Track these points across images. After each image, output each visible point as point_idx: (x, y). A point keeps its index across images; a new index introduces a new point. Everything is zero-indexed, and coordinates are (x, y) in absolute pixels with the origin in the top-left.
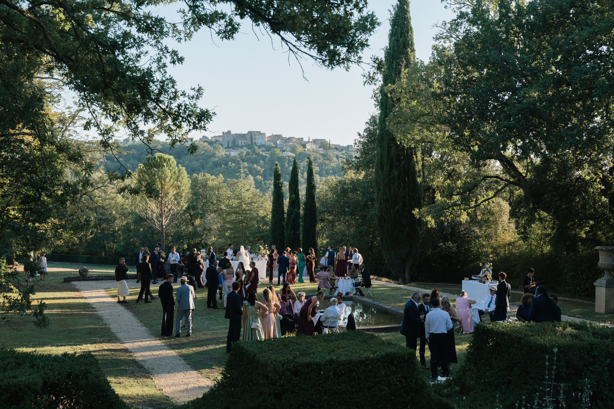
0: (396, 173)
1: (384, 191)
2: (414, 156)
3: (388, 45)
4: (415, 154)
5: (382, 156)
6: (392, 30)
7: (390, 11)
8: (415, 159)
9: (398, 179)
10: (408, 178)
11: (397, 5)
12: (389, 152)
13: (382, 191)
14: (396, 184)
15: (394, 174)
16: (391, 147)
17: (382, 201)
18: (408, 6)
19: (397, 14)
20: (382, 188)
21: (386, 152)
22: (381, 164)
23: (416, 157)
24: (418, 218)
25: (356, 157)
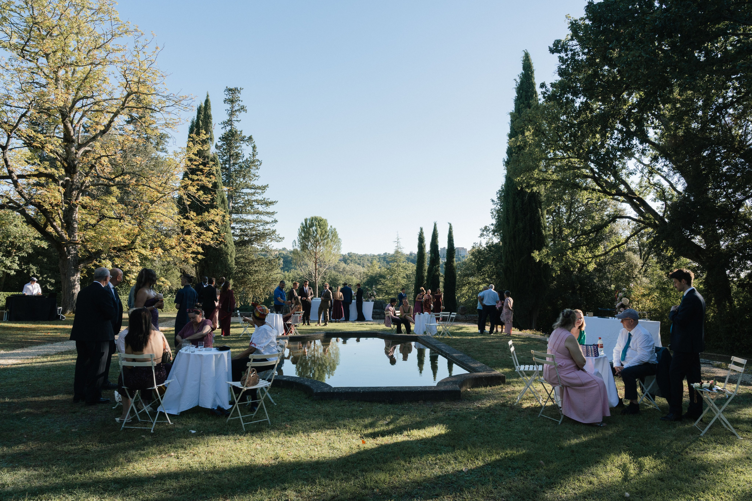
0: (521, 225)
1: (510, 243)
2: (539, 210)
3: (514, 109)
5: (508, 211)
6: (518, 97)
7: (515, 80)
8: (540, 212)
11: (522, 73)
13: (508, 244)
14: (521, 236)
15: (519, 226)
16: (517, 201)
18: (532, 72)
19: (522, 82)
22: (508, 219)
24: (538, 260)
25: (492, 224)
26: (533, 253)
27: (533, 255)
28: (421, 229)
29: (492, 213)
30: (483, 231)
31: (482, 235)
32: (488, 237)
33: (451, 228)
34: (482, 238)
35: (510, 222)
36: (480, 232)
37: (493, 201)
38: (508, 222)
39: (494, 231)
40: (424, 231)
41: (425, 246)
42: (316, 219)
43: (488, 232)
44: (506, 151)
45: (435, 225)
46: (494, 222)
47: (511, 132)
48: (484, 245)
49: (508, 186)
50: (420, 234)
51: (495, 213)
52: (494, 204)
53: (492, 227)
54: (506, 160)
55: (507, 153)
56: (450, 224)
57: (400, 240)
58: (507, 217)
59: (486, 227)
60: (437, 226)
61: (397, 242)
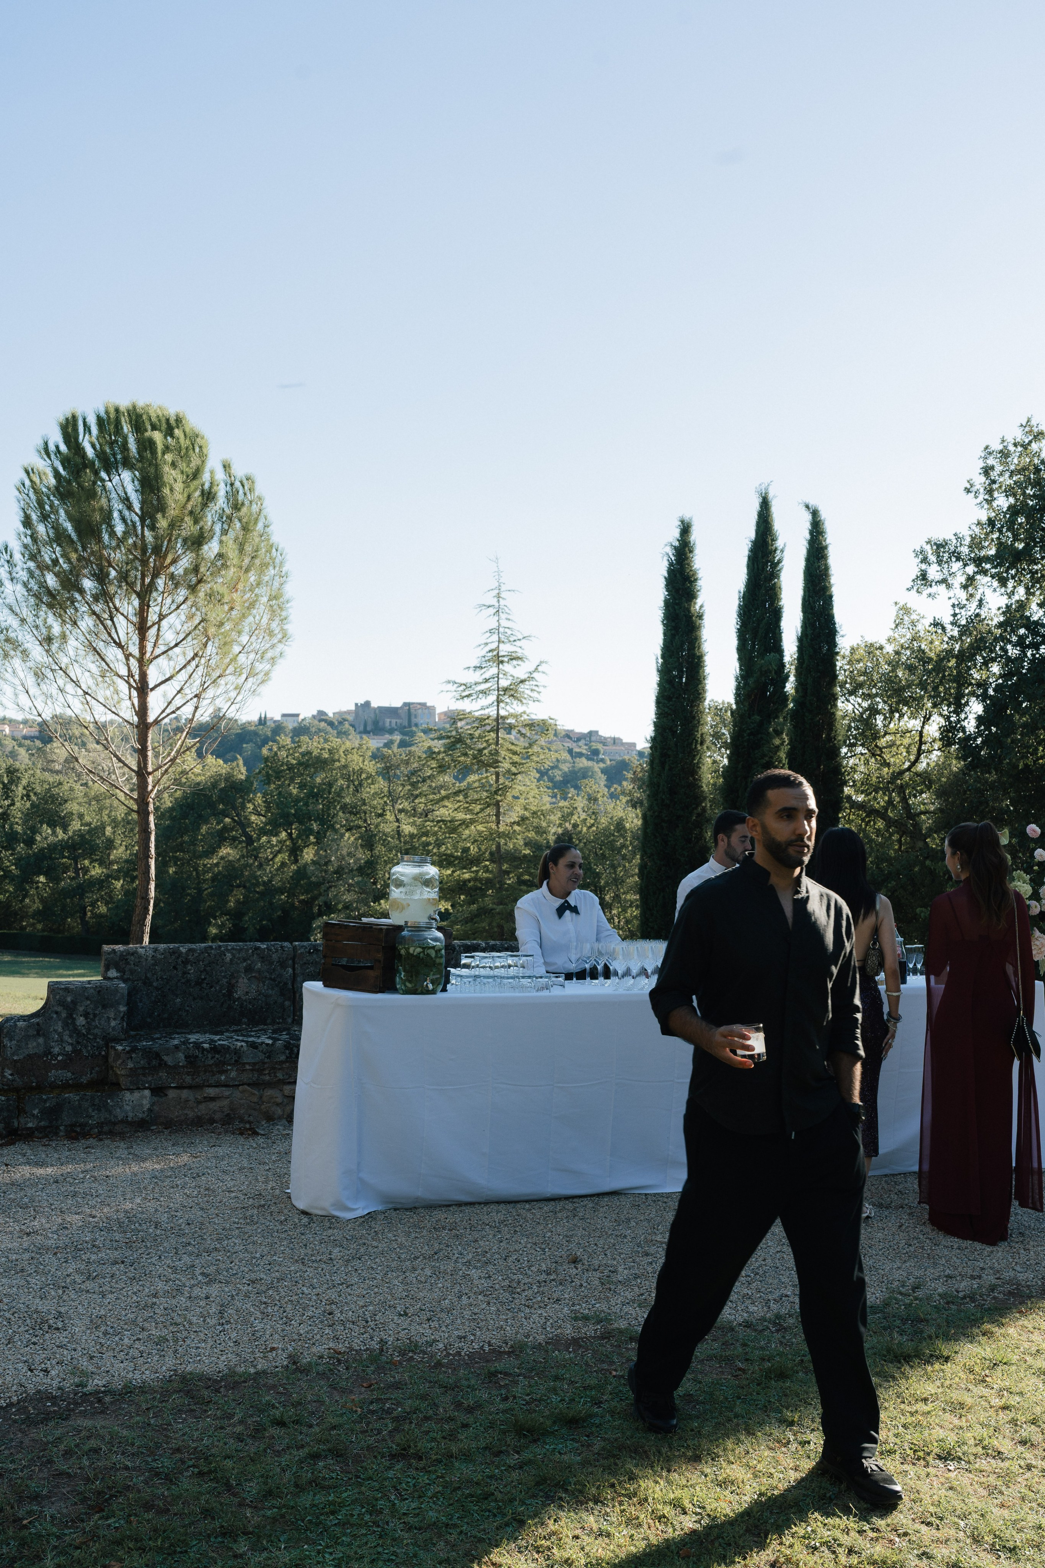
28: (685, 529)
30: (927, 561)
31: (920, 580)
36: (912, 567)
42: (137, 419)
43: (951, 567)
50: (676, 554)
56: (815, 513)
57: (509, 600)
59: (944, 544)
61: (497, 604)
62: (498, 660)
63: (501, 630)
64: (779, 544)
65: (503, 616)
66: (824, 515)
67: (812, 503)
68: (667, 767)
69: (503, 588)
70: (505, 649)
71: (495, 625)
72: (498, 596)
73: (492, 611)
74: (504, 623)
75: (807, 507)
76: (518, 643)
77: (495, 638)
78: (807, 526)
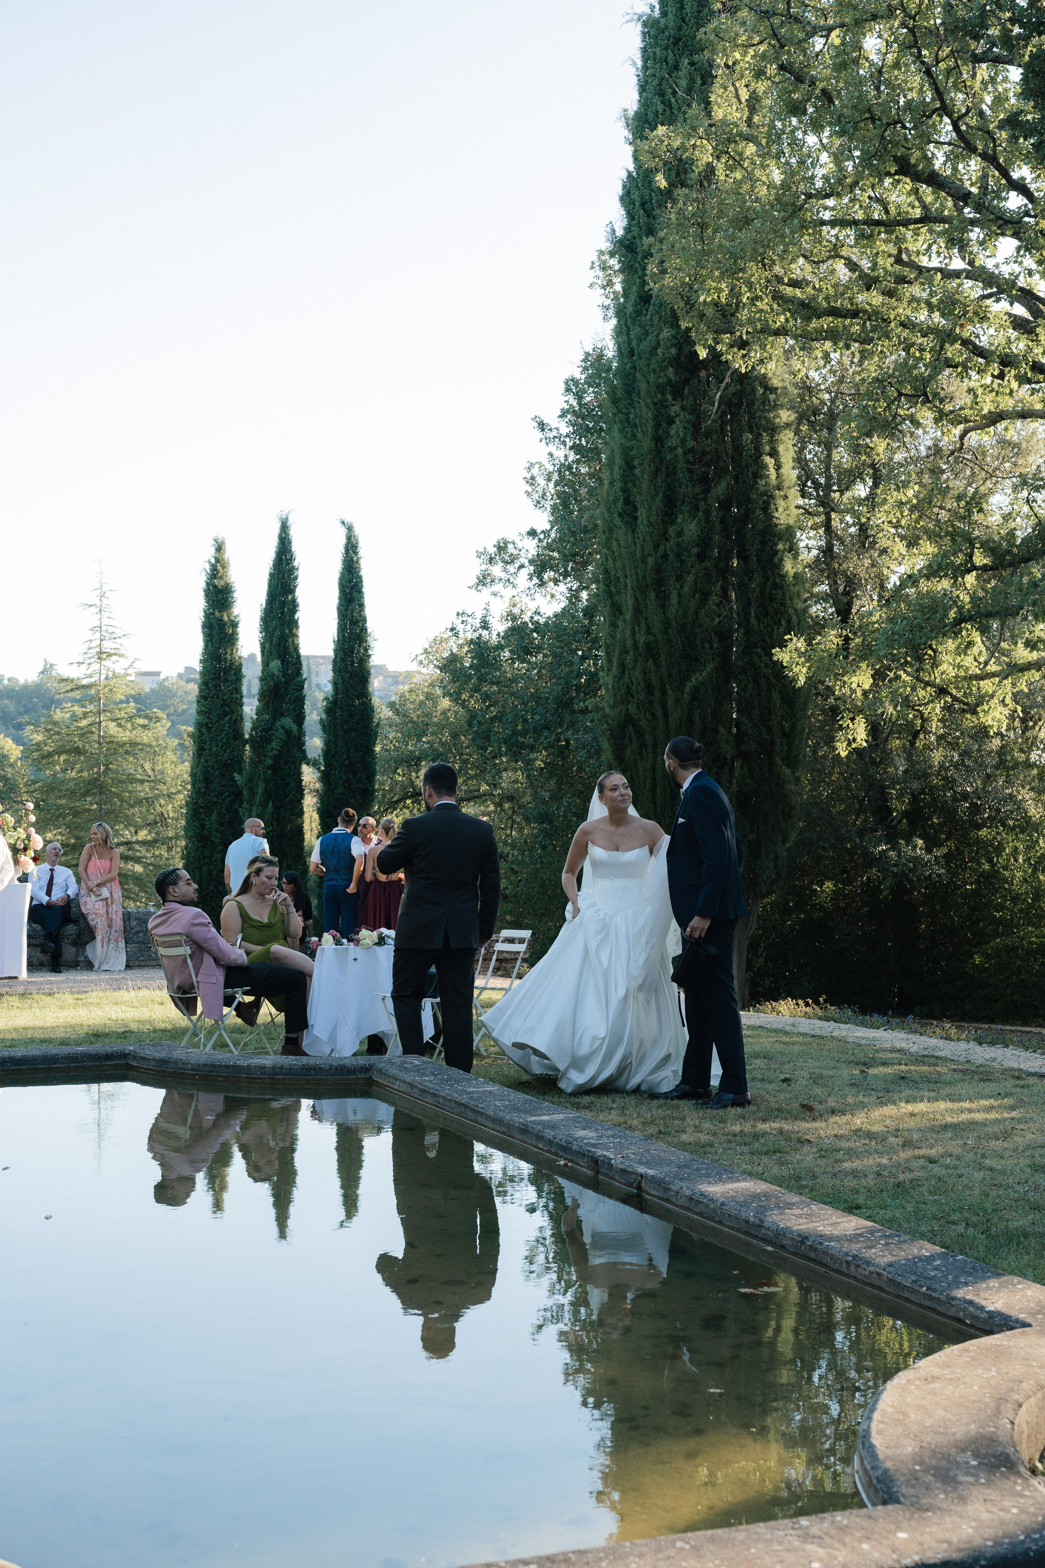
0: (692, 528)
1: (637, 611)
2: (769, 461)
4: (774, 453)
5: (629, 466)
9: (701, 557)
10: (743, 558)
12: (659, 440)
13: (628, 615)
14: (690, 579)
15: (680, 534)
16: (671, 422)
17: (629, 658)
20: (628, 601)
21: (647, 443)
22: (627, 501)
23: (778, 467)
24: (802, 681)
25: (532, 533)
26: (783, 645)
27: (782, 656)
28: (219, 548)
29: (532, 481)
30: (491, 560)
31: (484, 580)
32: (509, 592)
33: (351, 548)
34: (486, 591)
35: (642, 513)
36: (477, 567)
37: (542, 426)
38: (629, 515)
39: (541, 565)
40: (229, 554)
41: (235, 625)
43: (512, 569)
44: (619, 190)
45: (284, 528)
46: (542, 520)
47: (645, 104)
48: (499, 627)
49: (632, 353)
50: (214, 569)
51: (541, 481)
52: (548, 441)
53: (531, 547)
54: (620, 232)
55: (626, 199)
56: (350, 529)
57: (110, 599)
58: (624, 490)
59: (502, 547)
60: (294, 534)
61: (99, 603)
62: (101, 655)
63: (104, 628)
64: (296, 564)
65: (105, 615)
66: (357, 531)
67: (347, 520)
68: (203, 760)
69: (105, 589)
70: (108, 646)
71: (97, 623)
72: (102, 596)
73: (96, 610)
74: (105, 621)
75: (343, 523)
76: (118, 640)
77: (98, 635)
78: (343, 541)
